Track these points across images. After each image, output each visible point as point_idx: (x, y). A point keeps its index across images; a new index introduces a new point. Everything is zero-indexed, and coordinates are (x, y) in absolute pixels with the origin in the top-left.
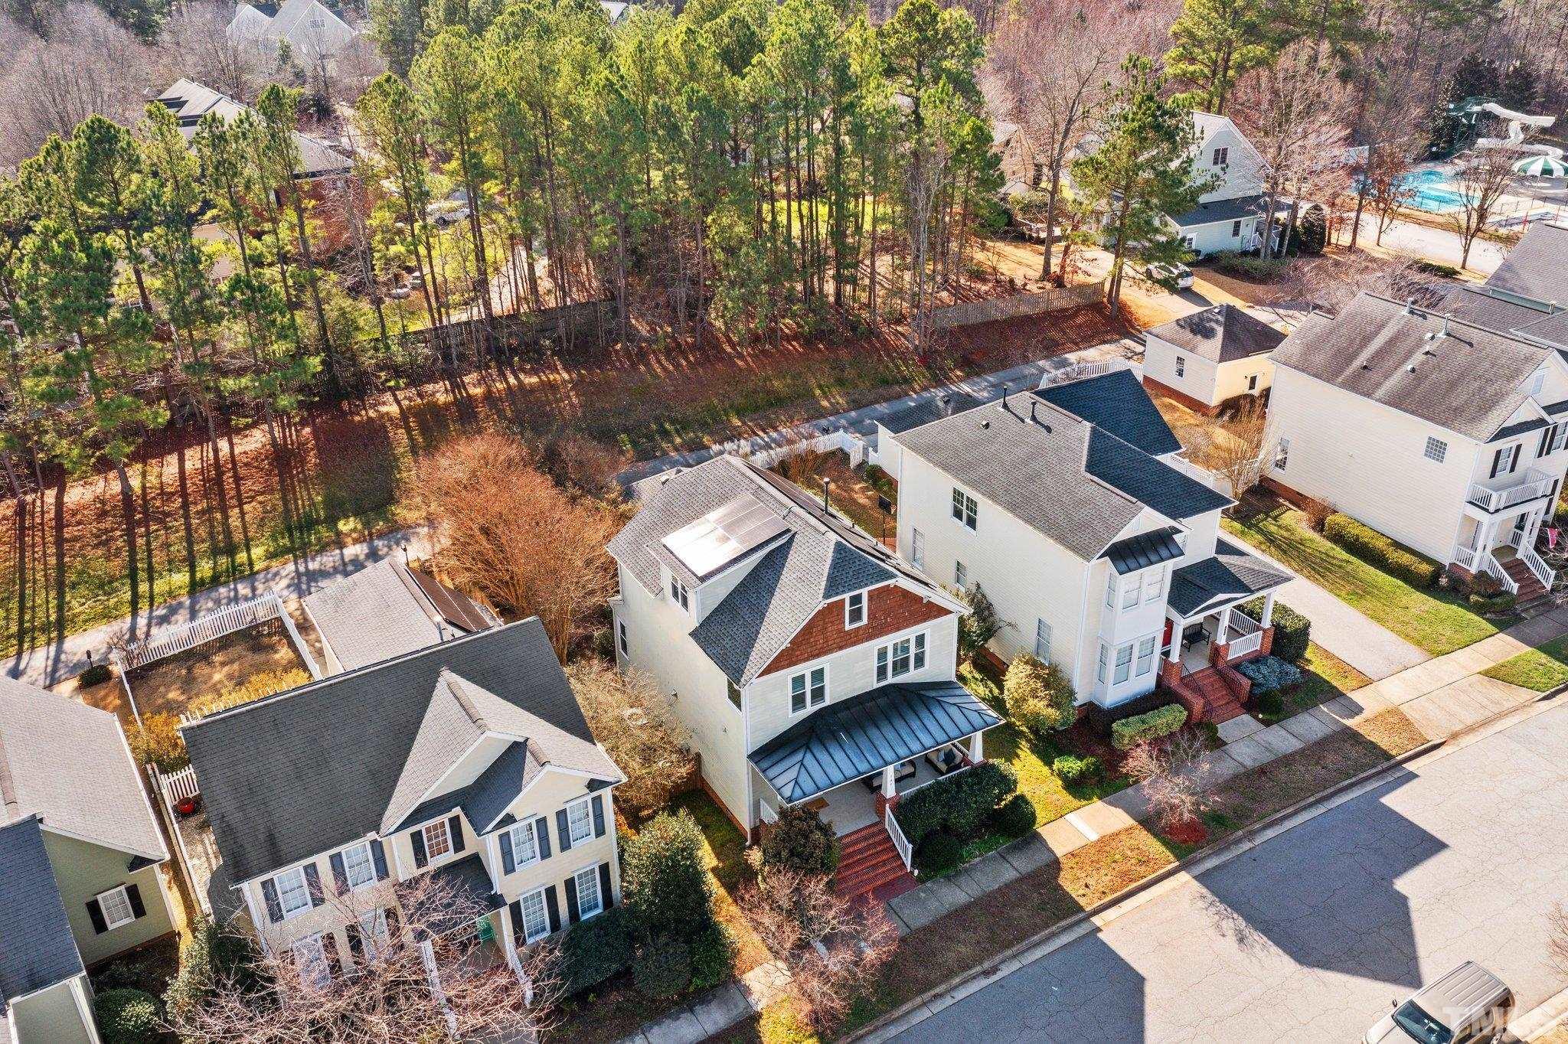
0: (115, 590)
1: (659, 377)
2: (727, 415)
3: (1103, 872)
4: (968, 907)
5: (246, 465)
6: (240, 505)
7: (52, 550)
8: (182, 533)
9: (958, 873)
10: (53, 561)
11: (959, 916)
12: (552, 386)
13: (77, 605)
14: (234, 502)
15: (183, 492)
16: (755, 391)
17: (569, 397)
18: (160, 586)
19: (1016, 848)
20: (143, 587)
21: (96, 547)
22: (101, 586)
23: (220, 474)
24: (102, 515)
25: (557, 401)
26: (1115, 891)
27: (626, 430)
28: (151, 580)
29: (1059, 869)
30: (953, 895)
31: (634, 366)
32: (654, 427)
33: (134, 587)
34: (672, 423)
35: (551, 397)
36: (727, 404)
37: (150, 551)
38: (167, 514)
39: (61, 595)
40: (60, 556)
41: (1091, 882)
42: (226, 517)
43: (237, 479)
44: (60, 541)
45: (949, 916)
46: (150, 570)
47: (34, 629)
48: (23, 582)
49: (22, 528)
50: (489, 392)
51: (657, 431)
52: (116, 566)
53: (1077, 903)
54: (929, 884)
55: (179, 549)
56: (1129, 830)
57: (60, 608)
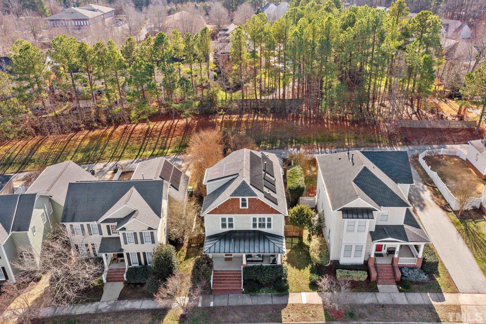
0: (135, 152)
1: (298, 125)
2: (313, 141)
3: (298, 314)
4: (249, 306)
5: (178, 127)
6: (172, 137)
7: (127, 139)
8: (156, 141)
9: (258, 295)
10: (126, 141)
11: (244, 307)
12: (265, 122)
13: (126, 154)
14: (171, 136)
15: (161, 132)
16: (326, 136)
17: (269, 126)
18: (145, 153)
19: (278, 295)
20: (141, 153)
21: (136, 140)
22: (133, 150)
23: (171, 128)
24: (142, 133)
25: (265, 126)
26: (296, 321)
27: (281, 139)
28: (144, 151)
29: (285, 307)
30: (248, 300)
31: (293, 120)
32: (289, 140)
33: (139, 152)
34: (296, 140)
35: (264, 125)
36: (315, 138)
37: (147, 144)
38: (155, 136)
39: (124, 150)
40: (128, 141)
41: (291, 315)
42: (167, 140)
43: (174, 130)
44: (130, 137)
45: (241, 306)
46: (145, 149)
47: (114, 157)
48: (118, 145)
49: (124, 132)
50: (247, 120)
51: (290, 142)
52: (138, 146)
53: (281, 319)
54: (244, 295)
55: (153, 145)
56: (317, 305)
57: (122, 153)
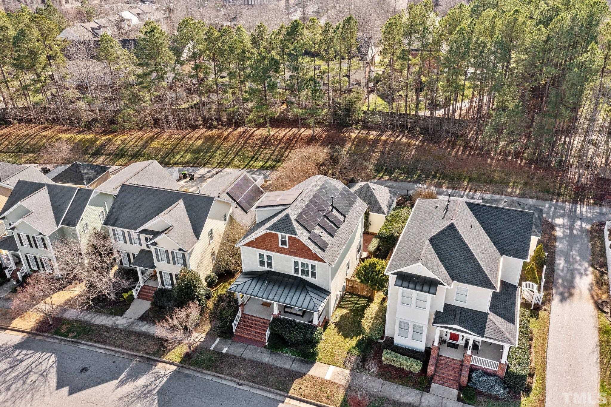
0: (246, 161)
1: (451, 155)
2: (464, 179)
3: (312, 389)
4: (262, 363)
5: (302, 138)
6: (292, 149)
7: (242, 144)
8: (272, 152)
9: (279, 355)
10: (240, 147)
11: (256, 364)
12: (409, 145)
13: (235, 162)
14: (290, 148)
15: (281, 141)
16: (484, 174)
17: (412, 151)
18: (255, 164)
19: (302, 361)
20: (251, 163)
21: (251, 147)
22: (243, 158)
23: (294, 138)
24: (259, 139)
25: (406, 151)
26: (305, 397)
27: (422, 170)
28: (255, 161)
29: (302, 377)
30: (265, 357)
31: (448, 147)
32: (433, 173)
33: (250, 162)
34: (441, 174)
35: (406, 149)
36: (469, 175)
37: (261, 153)
38: (272, 145)
39: (235, 157)
40: (243, 146)
41: (304, 388)
42: (285, 152)
43: (296, 141)
44: (246, 142)
45: (254, 361)
46: (257, 158)
47: (222, 163)
48: (231, 150)
49: (241, 136)
50: (387, 140)
51: (432, 175)
52: (251, 155)
53: (289, 389)
54: (265, 350)
55: (267, 156)
56: (339, 386)
57: (232, 160)
